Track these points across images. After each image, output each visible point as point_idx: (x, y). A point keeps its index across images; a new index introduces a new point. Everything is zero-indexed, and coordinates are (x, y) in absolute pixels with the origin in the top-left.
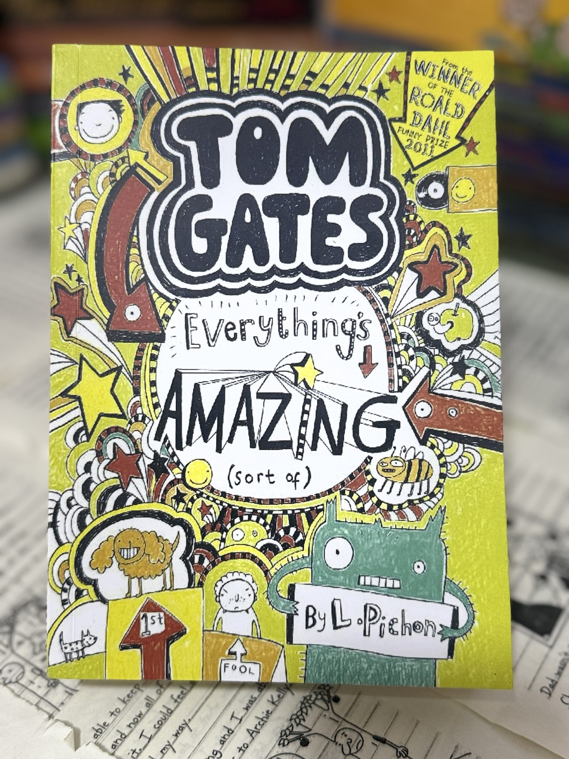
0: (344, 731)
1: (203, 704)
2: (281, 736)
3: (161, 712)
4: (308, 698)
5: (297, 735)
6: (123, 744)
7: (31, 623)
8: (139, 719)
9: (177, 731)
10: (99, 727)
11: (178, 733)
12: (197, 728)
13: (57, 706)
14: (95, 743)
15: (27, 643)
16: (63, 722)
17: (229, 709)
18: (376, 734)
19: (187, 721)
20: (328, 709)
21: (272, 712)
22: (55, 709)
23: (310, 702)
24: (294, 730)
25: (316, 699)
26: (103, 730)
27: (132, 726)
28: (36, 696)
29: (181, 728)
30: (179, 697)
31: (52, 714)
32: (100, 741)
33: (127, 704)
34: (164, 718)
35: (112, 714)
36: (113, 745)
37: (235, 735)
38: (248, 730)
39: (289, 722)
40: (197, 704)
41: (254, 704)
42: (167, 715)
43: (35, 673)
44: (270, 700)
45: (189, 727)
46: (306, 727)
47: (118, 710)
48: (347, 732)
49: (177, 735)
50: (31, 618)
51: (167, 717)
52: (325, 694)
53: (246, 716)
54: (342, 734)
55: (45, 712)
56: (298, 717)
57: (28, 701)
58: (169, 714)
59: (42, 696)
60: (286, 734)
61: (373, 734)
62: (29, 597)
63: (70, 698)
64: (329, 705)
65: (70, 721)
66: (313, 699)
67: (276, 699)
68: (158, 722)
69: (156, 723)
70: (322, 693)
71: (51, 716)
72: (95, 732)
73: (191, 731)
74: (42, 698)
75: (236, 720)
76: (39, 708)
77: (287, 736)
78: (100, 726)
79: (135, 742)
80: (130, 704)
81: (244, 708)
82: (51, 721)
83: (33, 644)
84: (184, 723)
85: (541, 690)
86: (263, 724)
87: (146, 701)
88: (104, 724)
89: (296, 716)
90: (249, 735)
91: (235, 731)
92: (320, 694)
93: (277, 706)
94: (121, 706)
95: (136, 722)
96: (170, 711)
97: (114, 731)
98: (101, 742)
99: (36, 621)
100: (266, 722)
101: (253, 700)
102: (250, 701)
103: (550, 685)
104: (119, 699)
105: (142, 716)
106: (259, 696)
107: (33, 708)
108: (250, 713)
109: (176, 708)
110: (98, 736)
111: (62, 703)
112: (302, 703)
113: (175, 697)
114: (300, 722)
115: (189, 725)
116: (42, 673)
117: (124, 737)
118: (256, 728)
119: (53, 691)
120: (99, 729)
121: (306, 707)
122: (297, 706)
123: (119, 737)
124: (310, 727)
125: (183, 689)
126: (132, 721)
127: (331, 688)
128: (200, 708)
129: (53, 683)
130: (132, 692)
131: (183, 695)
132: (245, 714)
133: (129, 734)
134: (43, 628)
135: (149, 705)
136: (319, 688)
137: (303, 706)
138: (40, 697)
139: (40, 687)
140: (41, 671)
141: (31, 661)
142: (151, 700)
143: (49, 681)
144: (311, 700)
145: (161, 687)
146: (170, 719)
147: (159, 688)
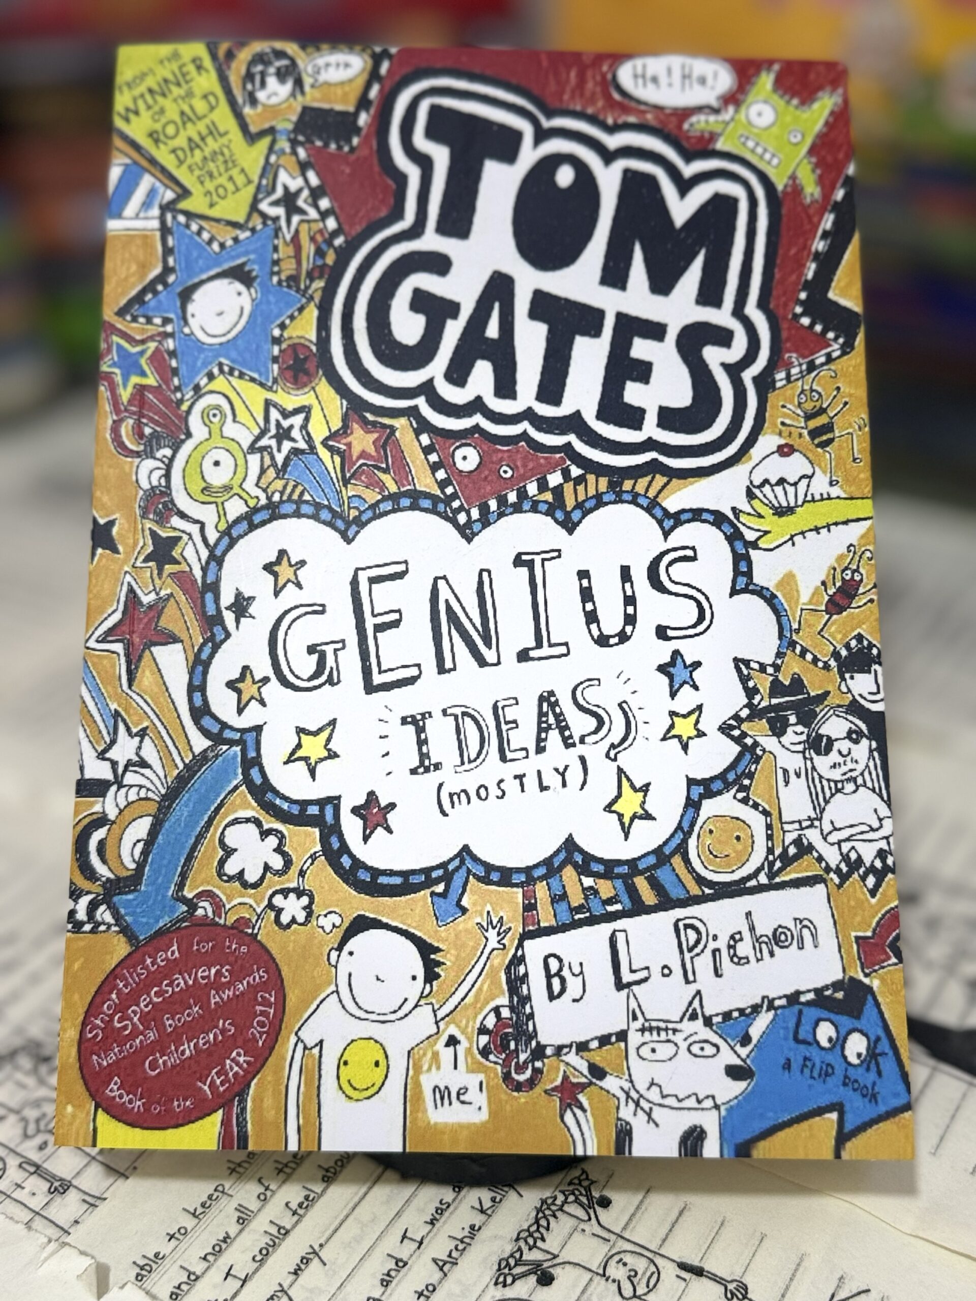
0: (622, 1256)
1: (347, 1216)
2: (499, 1269)
3: (266, 1232)
4: (549, 1201)
5: (531, 1267)
6: (193, 1292)
7: (22, 1086)
8: (224, 1246)
9: (298, 1265)
10: (147, 1261)
11: (300, 1269)
12: (337, 1259)
13: (66, 1228)
14: (139, 1288)
15: (12, 1119)
16: (76, 1249)
17: (397, 1225)
18: (684, 1260)
19: (317, 1247)
20: (590, 1219)
21: (480, 1228)
22: (61, 1231)
23: (554, 1208)
24: (524, 1258)
25: (565, 1202)
26: (154, 1266)
27: (210, 1258)
28: (26, 1210)
29: (306, 1261)
30: (300, 1205)
33: (200, 1220)
34: (271, 1243)
35: (172, 1237)
36: (172, 1293)
37: (409, 1269)
38: (435, 1261)
39: (514, 1243)
40: (336, 1217)
41: (446, 1214)
42: (277, 1237)
43: (25, 1169)
44: (478, 1206)
45: (320, 1258)
46: (548, 1252)
47: (183, 1231)
48: (628, 1258)
49: (296, 1273)
50: (19, 1076)
51: (277, 1241)
52: (581, 1194)
53: (431, 1235)
54: (618, 1262)
55: (43, 1234)
56: (531, 1235)
57: (10, 1218)
58: (281, 1236)
59: (37, 1210)
60: (508, 1264)
61: (679, 1260)
62: (18, 1042)
63: (91, 1212)
64: (591, 1212)
65: (90, 1251)
66: (558, 1202)
67: (487, 1204)
68: (260, 1251)
69: (257, 1253)
70: (577, 1193)
72: (138, 1270)
73: (325, 1264)
74: (37, 1213)
75: (412, 1242)
76: (31, 1229)
77: (510, 1269)
78: (148, 1258)
79: (215, 1286)
80: (205, 1220)
81: (426, 1222)
83: (25, 1120)
84: (311, 1250)
86: (464, 1249)
87: (238, 1214)
88: (157, 1255)
89: (527, 1234)
90: (436, 1269)
91: (410, 1262)
92: (573, 1194)
93: (490, 1216)
94: (189, 1222)
95: (217, 1251)
96: (283, 1231)
97: (176, 1267)
98: (149, 1287)
99: (30, 1081)
100: (469, 1245)
101: (444, 1207)
102: (437, 1209)
104: (184, 1209)
105: (229, 1240)
106: (454, 1200)
107: (21, 1228)
108: (439, 1230)
109: (294, 1226)
110: (143, 1276)
111: (76, 1222)
112: (539, 1210)
113: (294, 1205)
114: (535, 1242)
115: (321, 1254)
116: (38, 1170)
117: (193, 1278)
118: (450, 1256)
119: (58, 1200)
120: (146, 1265)
121: (545, 1217)
122: (529, 1214)
123: (185, 1279)
124: (556, 1252)
125: (308, 1193)
126: (210, 1250)
127: (593, 1182)
128: (341, 1225)
129: (60, 1187)
130: (210, 1197)
131: (308, 1202)
132: (430, 1232)
133: (203, 1274)
134: (43, 1092)
135: (242, 1221)
136: (570, 1184)
137: (541, 1215)
138: (34, 1211)
139: (34, 1194)
140: (38, 1167)
141: (19, 1150)
142: (246, 1212)
143: (52, 1183)
144: (555, 1205)
145: (267, 1189)
146: (284, 1244)
147: (262, 1190)
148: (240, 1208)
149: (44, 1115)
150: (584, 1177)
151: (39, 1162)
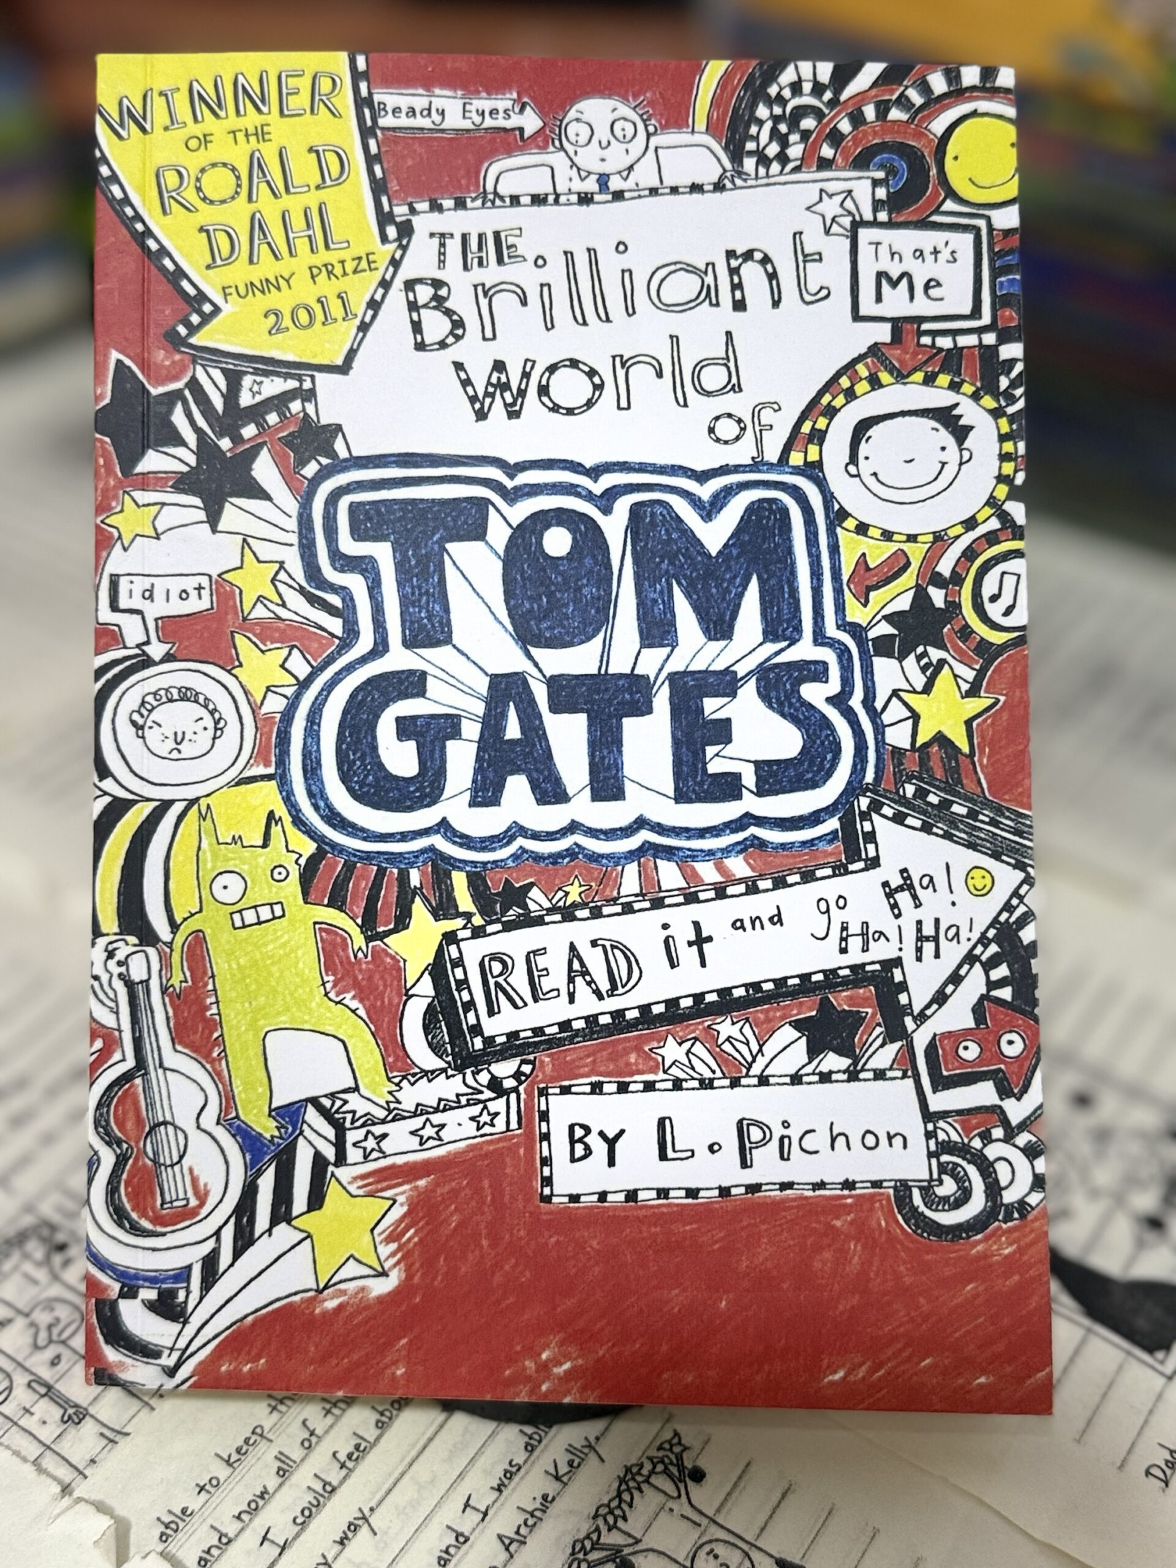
0: (713, 1545)
1: (403, 1474)
2: (573, 1553)
3: (309, 1488)
4: (635, 1470)
5: (609, 1553)
6: (224, 1558)
7: (31, 1280)
8: (261, 1503)
9: (344, 1532)
10: (172, 1518)
11: (347, 1538)
12: (389, 1528)
13: (81, 1467)
14: (161, 1554)
15: (20, 1323)
16: (92, 1503)
17: (459, 1488)
18: (783, 1556)
19: (367, 1512)
20: (679, 1496)
21: (554, 1499)
22: (76, 1474)
23: (639, 1479)
24: (602, 1541)
25: (652, 1472)
26: (181, 1525)
27: (244, 1516)
28: (36, 1443)
29: (353, 1527)
30: (349, 1456)
31: (69, 1485)
32: (172, 1548)
33: (235, 1469)
34: (315, 1503)
35: (202, 1489)
36: (201, 1559)
37: (471, 1546)
38: (500, 1537)
39: (592, 1521)
40: (389, 1474)
41: (516, 1479)
42: (322, 1496)
43: (34, 1390)
44: (553, 1471)
45: (370, 1525)
46: (630, 1535)
47: (214, 1482)
48: (720, 1549)
49: (342, 1542)
50: (28, 1267)
51: (321, 1499)
52: (671, 1463)
53: (497, 1505)
54: (708, 1554)
55: (55, 1478)
56: (611, 1512)
57: (17, 1453)
58: (326, 1495)
59: (48, 1443)
60: (583, 1547)
61: (777, 1556)
62: (28, 1220)
63: (109, 1451)
64: (682, 1486)
65: (110, 1502)
66: (645, 1472)
67: (563, 1469)
68: (302, 1512)
69: (299, 1514)
70: (666, 1461)
71: (66, 1489)
72: (162, 1528)
73: (375, 1534)
74: (49, 1448)
75: (475, 1512)
76: (40, 1470)
77: (585, 1554)
78: (174, 1514)
79: (249, 1553)
80: (241, 1469)
81: (492, 1488)
82: (66, 1501)
83: (35, 1326)
84: (360, 1515)
85: (1148, 1473)
86: (535, 1524)
87: (278, 1464)
88: (184, 1511)
89: (607, 1510)
90: (502, 1548)
91: (472, 1538)
92: (662, 1462)
93: (566, 1484)
94: (223, 1472)
95: (253, 1509)
96: (328, 1488)
97: (205, 1527)
98: (174, 1551)
99: (41, 1275)
100: (541, 1519)
101: (514, 1470)
102: (506, 1472)
103: (1167, 1462)
104: (217, 1455)
105: (266, 1496)
106: (526, 1462)
107: (29, 1468)
108: (506, 1498)
109: (342, 1483)
110: (168, 1536)
111: (93, 1461)
112: (622, 1481)
113: (342, 1456)
114: (616, 1522)
115: (370, 1520)
116: (49, 1392)
117: (225, 1541)
118: (517, 1533)
119: (72, 1431)
120: (172, 1522)
121: (628, 1490)
122: (610, 1486)
123: (216, 1542)
124: (639, 1536)
125: (359, 1441)
126: (245, 1507)
127: (686, 1448)
128: (395, 1484)
129: (75, 1416)
130: (247, 1441)
131: (359, 1452)
132: (496, 1501)
133: (237, 1536)
134: (56, 1291)
135: (283, 1473)
136: (660, 1448)
137: (624, 1487)
138: (44, 1445)
139: (44, 1422)
140: (49, 1387)
141: (27, 1364)
142: (287, 1461)
143: (66, 1411)
144: (641, 1475)
145: (312, 1433)
146: (329, 1505)
147: (306, 1435)
148: (281, 1457)
149: (58, 1320)
150: (676, 1441)
151: (51, 1382)
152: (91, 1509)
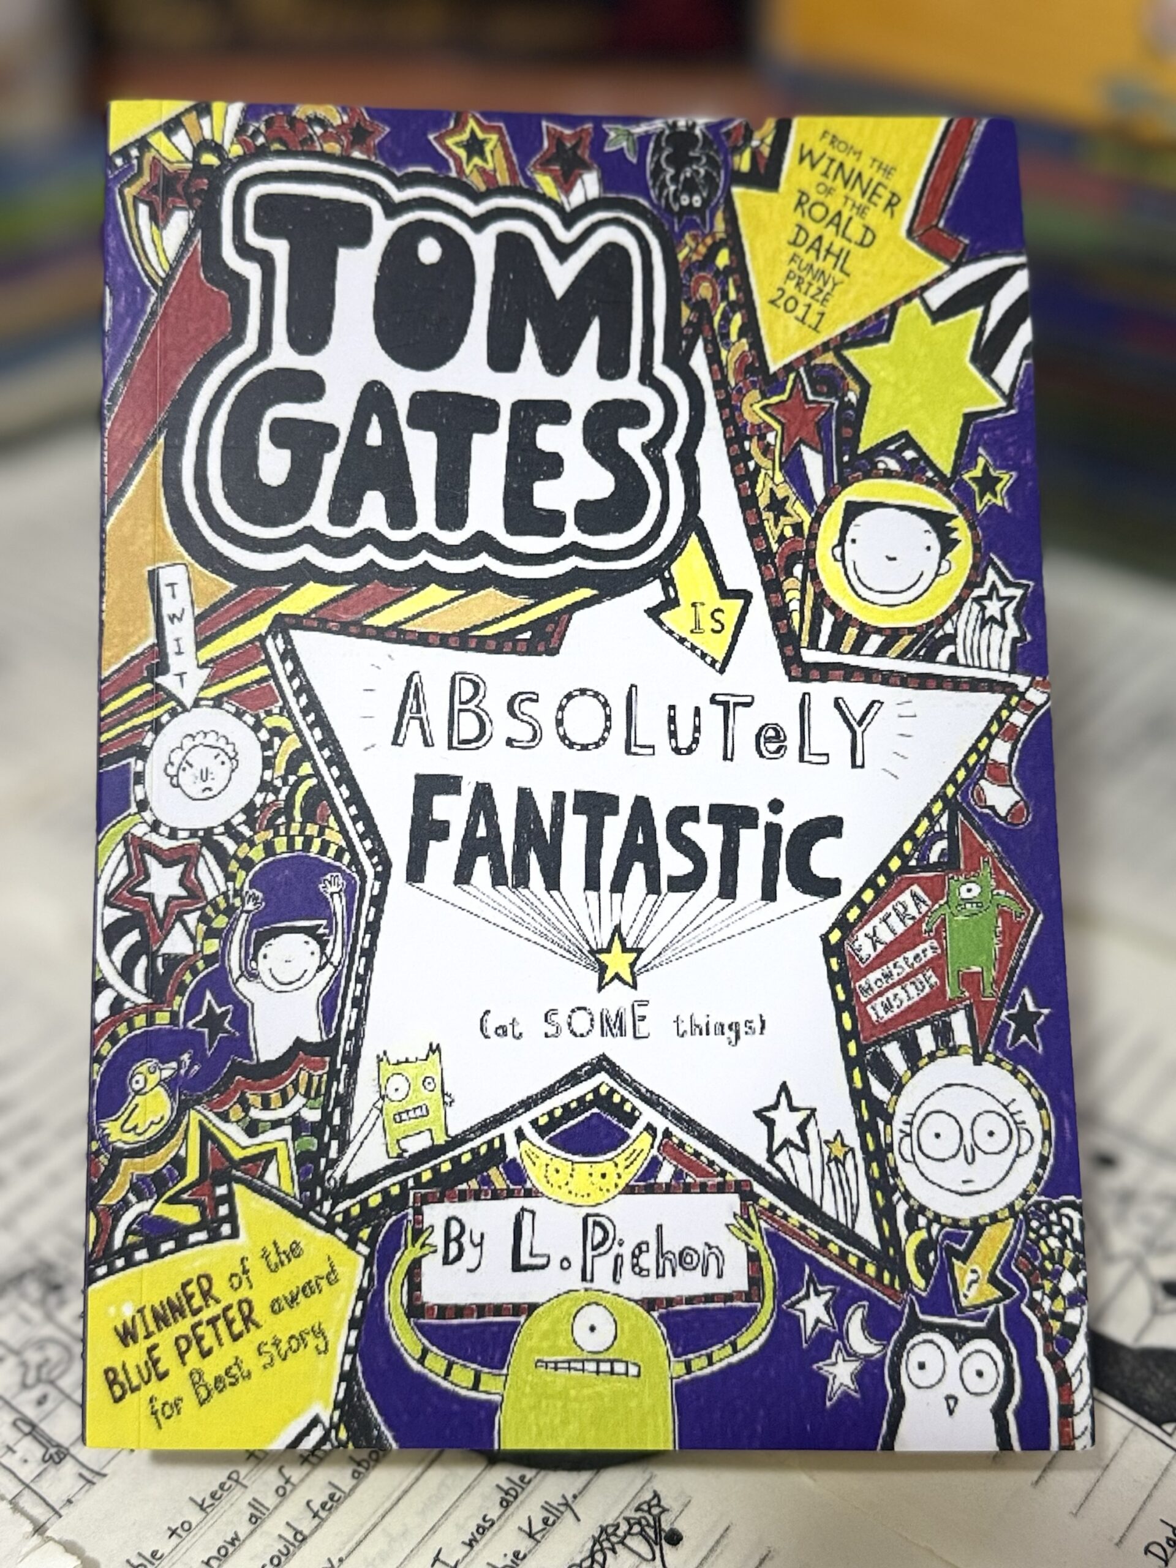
1: (375, 1526)
3: (280, 1536)
4: (610, 1530)
7: (26, 1320)
8: (231, 1549)
10: (142, 1561)
13: (57, 1507)
15: (11, 1362)
16: (59, 1543)
17: (430, 1542)
19: (335, 1562)
20: (654, 1559)
21: (525, 1556)
22: (52, 1513)
23: (614, 1539)
25: (628, 1533)
27: (213, 1563)
28: (15, 1481)
30: (323, 1506)
31: (42, 1524)
33: (208, 1514)
34: (285, 1551)
35: (174, 1532)
40: (362, 1526)
41: (489, 1534)
42: (292, 1545)
43: (19, 1429)
44: (526, 1528)
47: (186, 1526)
50: (25, 1307)
51: (291, 1548)
52: (648, 1525)
53: (467, 1559)
55: (29, 1518)
58: (297, 1544)
59: (27, 1481)
62: (27, 1261)
63: (87, 1491)
64: (657, 1549)
65: (80, 1542)
66: (620, 1533)
67: (537, 1526)
68: (272, 1560)
69: (268, 1562)
70: (644, 1522)
71: (39, 1529)
74: (27, 1486)
76: (16, 1508)
78: (144, 1558)
80: (214, 1514)
81: (464, 1543)
82: (36, 1540)
83: (24, 1365)
85: (1147, 1551)
87: (251, 1510)
88: (154, 1554)
92: (639, 1523)
93: (538, 1542)
94: (194, 1516)
95: (223, 1555)
96: (299, 1537)
99: (36, 1314)
101: (487, 1525)
102: (479, 1527)
103: (1168, 1539)
104: (192, 1499)
105: (237, 1543)
106: (500, 1517)
107: (5, 1506)
108: (477, 1554)
109: (313, 1532)
111: (69, 1501)
112: (596, 1541)
113: (316, 1506)
116: (33, 1430)
119: (52, 1471)
120: (141, 1565)
121: (602, 1550)
122: (583, 1545)
125: (333, 1490)
126: (215, 1554)
127: (664, 1510)
128: (366, 1536)
129: (56, 1455)
130: (222, 1486)
131: (333, 1502)
132: (466, 1556)
134: (48, 1330)
135: (255, 1520)
136: (638, 1509)
137: (597, 1547)
138: (23, 1483)
139: (26, 1461)
140: (33, 1426)
141: (14, 1403)
142: (261, 1508)
143: (47, 1449)
144: (616, 1535)
145: (288, 1481)
146: (299, 1554)
147: (281, 1482)
148: (255, 1504)
149: (47, 1361)
150: (655, 1502)
151: (35, 1420)
152: (61, 1549)
